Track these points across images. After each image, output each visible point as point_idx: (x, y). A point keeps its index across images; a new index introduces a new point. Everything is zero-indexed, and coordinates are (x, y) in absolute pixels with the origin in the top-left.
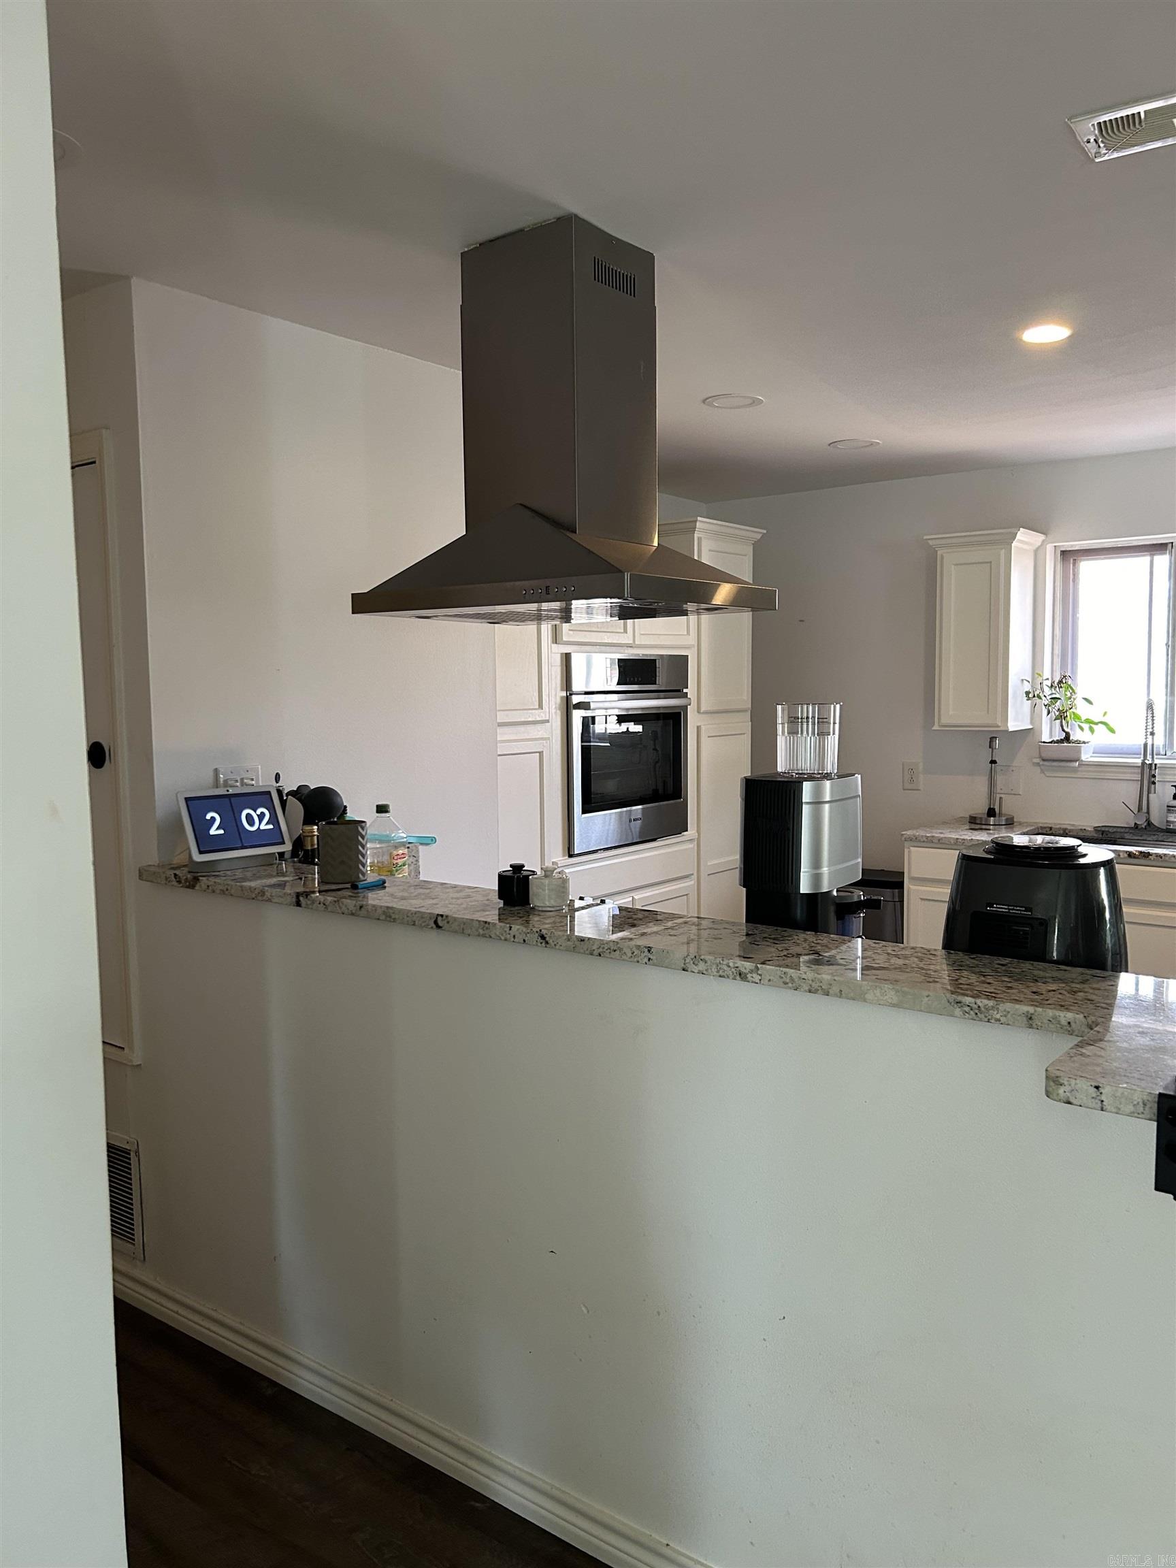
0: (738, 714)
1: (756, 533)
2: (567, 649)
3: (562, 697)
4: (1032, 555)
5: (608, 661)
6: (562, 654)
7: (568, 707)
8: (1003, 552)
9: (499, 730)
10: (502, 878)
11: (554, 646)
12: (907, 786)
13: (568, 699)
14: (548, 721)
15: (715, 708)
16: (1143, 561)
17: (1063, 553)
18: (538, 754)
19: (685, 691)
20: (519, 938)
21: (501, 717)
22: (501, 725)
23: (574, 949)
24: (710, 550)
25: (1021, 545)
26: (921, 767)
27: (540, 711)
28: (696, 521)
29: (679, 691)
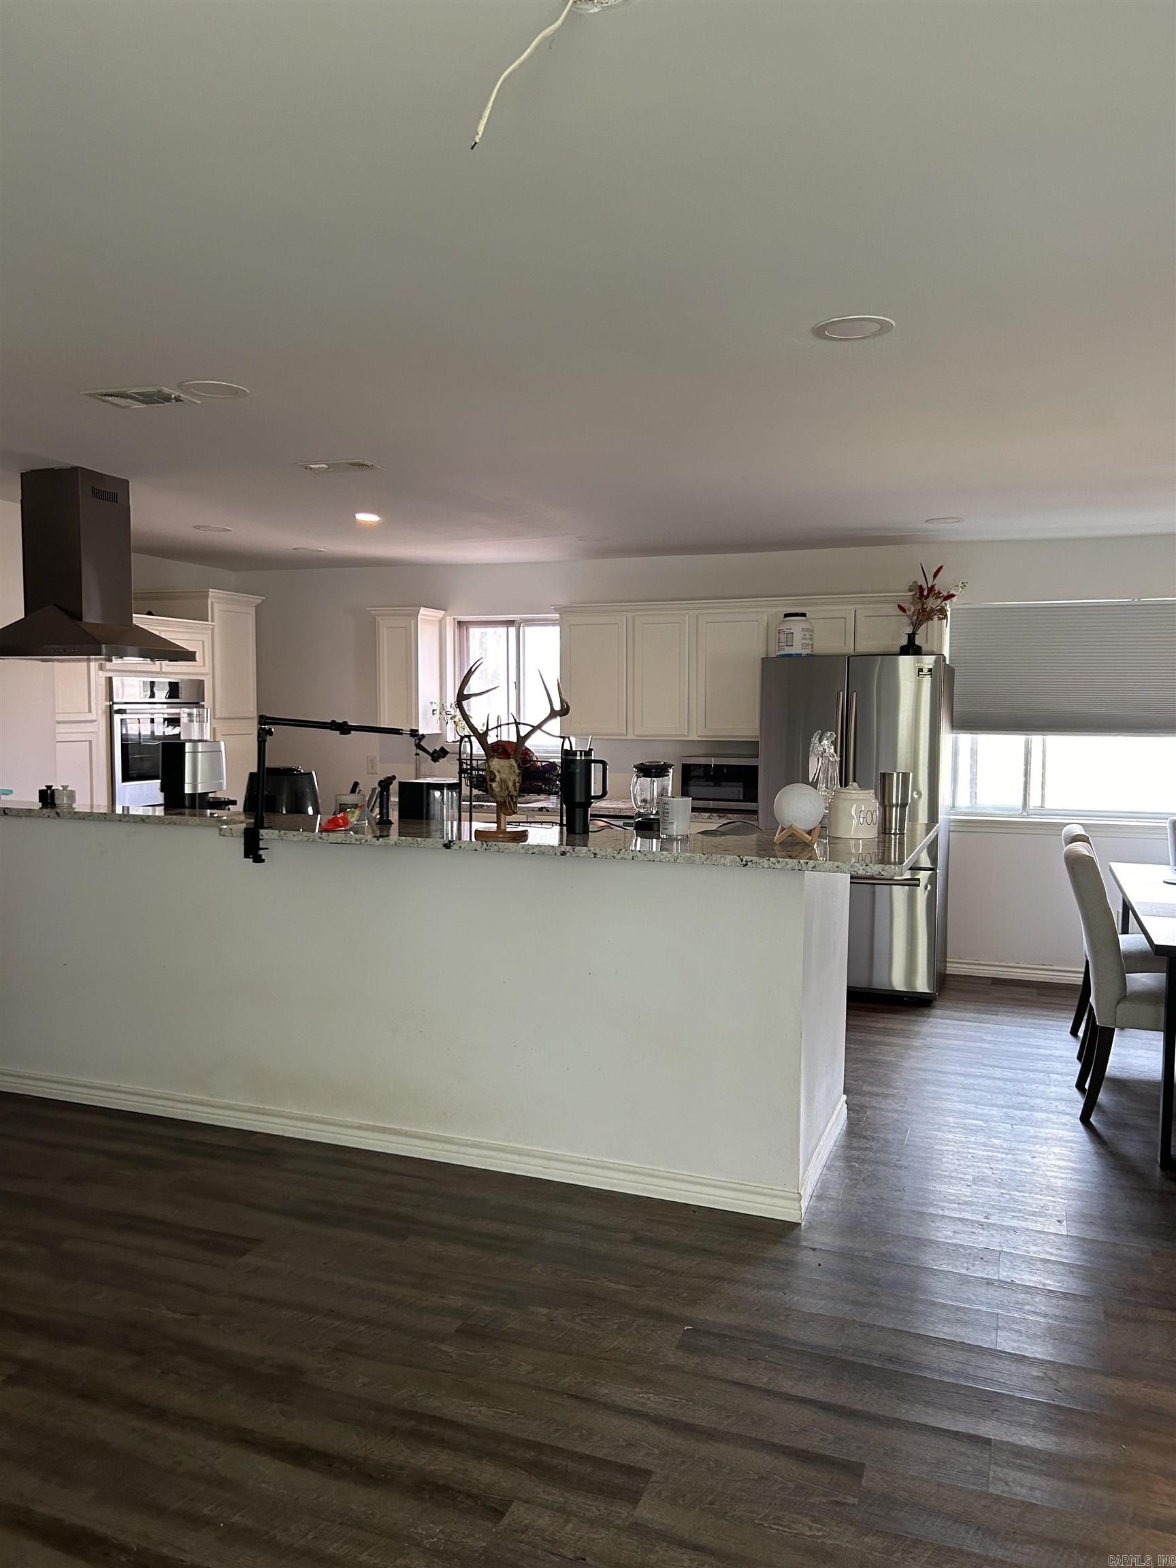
0: (245, 721)
1: (259, 600)
2: (109, 674)
3: (107, 706)
4: (437, 623)
5: (142, 683)
6: (106, 677)
7: (111, 712)
8: (413, 622)
9: (58, 726)
10: (41, 791)
11: (100, 672)
12: (370, 771)
13: (111, 707)
14: (95, 721)
15: (227, 716)
16: (502, 630)
17: (459, 622)
18: (88, 743)
19: (203, 703)
20: (46, 815)
21: (59, 718)
22: (58, 722)
23: (72, 818)
24: (221, 610)
25: (423, 617)
26: (378, 759)
27: (89, 714)
28: (208, 591)
29: (198, 703)
